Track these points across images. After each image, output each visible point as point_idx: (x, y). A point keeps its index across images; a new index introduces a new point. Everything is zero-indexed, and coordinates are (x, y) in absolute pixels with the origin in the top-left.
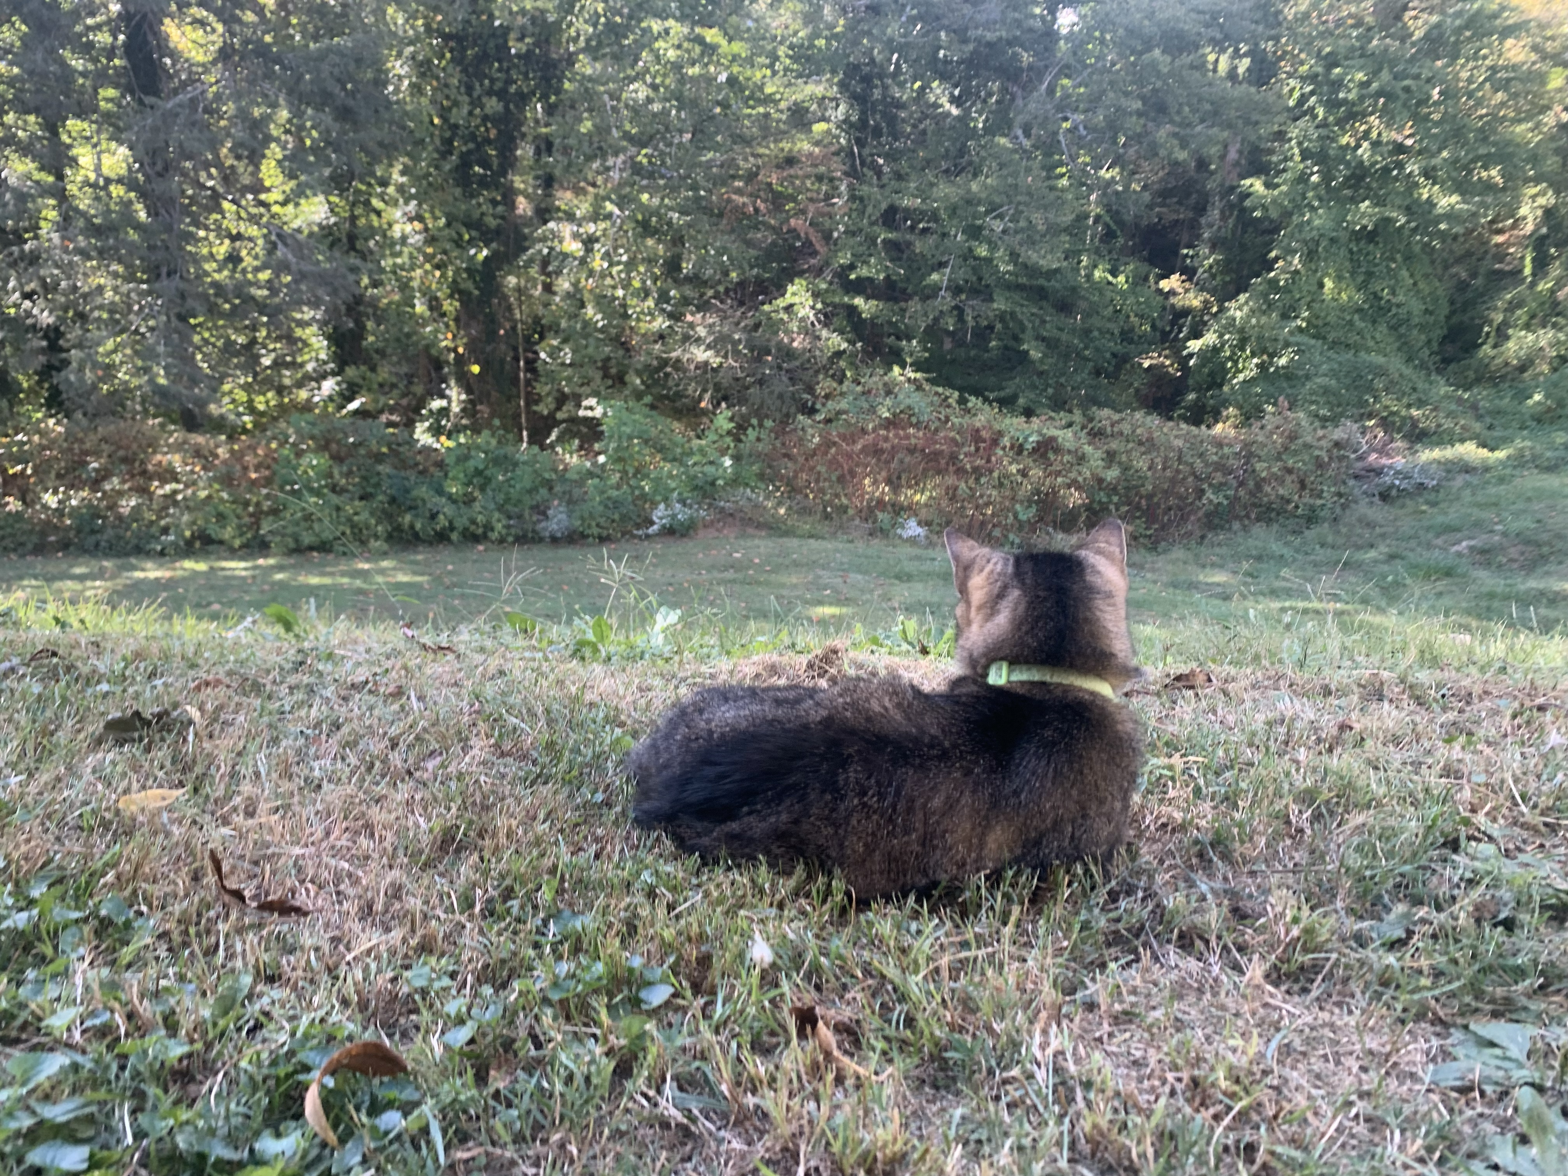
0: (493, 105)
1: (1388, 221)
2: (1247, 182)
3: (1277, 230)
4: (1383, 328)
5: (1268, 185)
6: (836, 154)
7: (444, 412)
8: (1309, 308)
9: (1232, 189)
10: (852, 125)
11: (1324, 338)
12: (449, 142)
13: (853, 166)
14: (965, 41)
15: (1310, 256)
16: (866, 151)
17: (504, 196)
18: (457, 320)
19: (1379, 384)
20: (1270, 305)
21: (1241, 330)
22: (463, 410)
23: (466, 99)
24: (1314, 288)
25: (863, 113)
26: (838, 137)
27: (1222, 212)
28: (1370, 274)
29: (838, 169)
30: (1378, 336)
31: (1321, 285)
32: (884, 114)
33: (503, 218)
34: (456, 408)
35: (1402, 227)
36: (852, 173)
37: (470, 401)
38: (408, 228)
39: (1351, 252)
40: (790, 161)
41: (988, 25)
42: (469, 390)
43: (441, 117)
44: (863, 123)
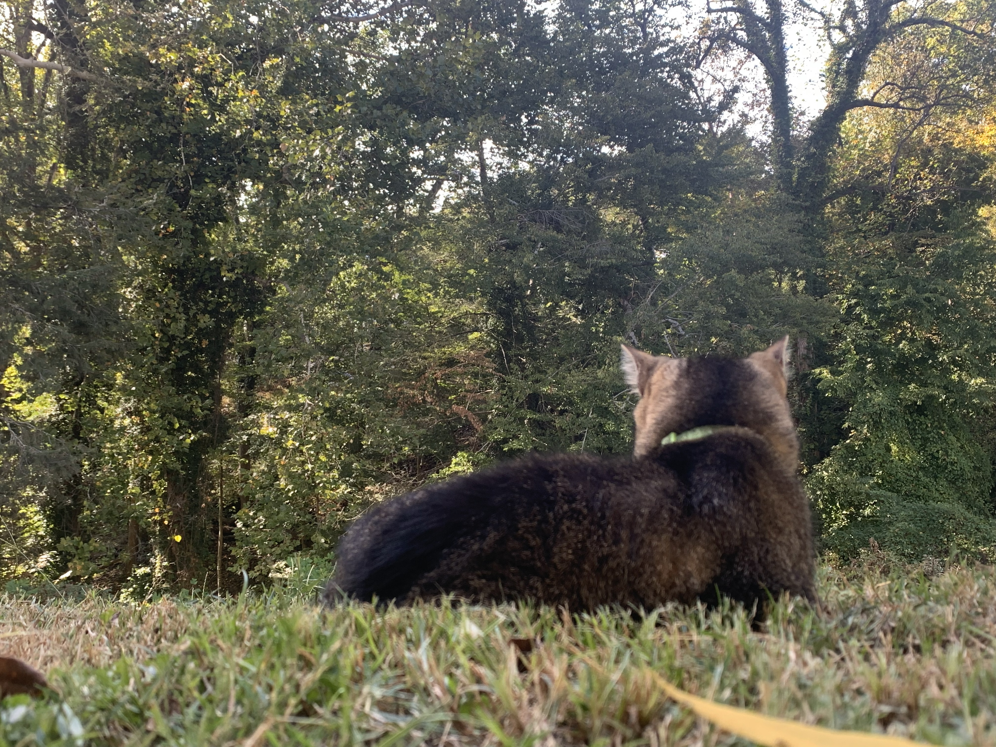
0: (205, 321)
1: (932, 398)
2: (817, 371)
3: (847, 406)
4: (943, 482)
5: (832, 373)
6: (488, 355)
7: (148, 577)
8: (881, 467)
9: (806, 376)
10: (499, 334)
11: (898, 492)
12: (167, 351)
13: (502, 364)
14: (585, 267)
15: (876, 425)
16: (512, 353)
17: (212, 394)
18: (165, 496)
19: (949, 526)
20: (851, 465)
21: (830, 488)
22: (165, 575)
23: (184, 317)
24: (882, 452)
25: (508, 324)
26: (488, 343)
27: (800, 395)
28: (925, 440)
29: (490, 366)
30: (940, 488)
31: (889, 449)
32: (524, 325)
33: (210, 410)
34: (158, 574)
35: (944, 402)
36: (502, 369)
37: (172, 567)
38: (127, 421)
39: (908, 423)
40: (451, 362)
41: (601, 255)
42: (171, 557)
43: (161, 331)
44: (508, 333)
